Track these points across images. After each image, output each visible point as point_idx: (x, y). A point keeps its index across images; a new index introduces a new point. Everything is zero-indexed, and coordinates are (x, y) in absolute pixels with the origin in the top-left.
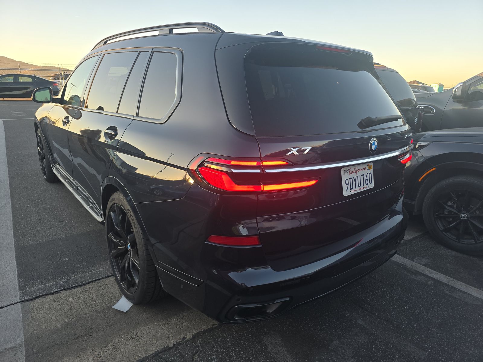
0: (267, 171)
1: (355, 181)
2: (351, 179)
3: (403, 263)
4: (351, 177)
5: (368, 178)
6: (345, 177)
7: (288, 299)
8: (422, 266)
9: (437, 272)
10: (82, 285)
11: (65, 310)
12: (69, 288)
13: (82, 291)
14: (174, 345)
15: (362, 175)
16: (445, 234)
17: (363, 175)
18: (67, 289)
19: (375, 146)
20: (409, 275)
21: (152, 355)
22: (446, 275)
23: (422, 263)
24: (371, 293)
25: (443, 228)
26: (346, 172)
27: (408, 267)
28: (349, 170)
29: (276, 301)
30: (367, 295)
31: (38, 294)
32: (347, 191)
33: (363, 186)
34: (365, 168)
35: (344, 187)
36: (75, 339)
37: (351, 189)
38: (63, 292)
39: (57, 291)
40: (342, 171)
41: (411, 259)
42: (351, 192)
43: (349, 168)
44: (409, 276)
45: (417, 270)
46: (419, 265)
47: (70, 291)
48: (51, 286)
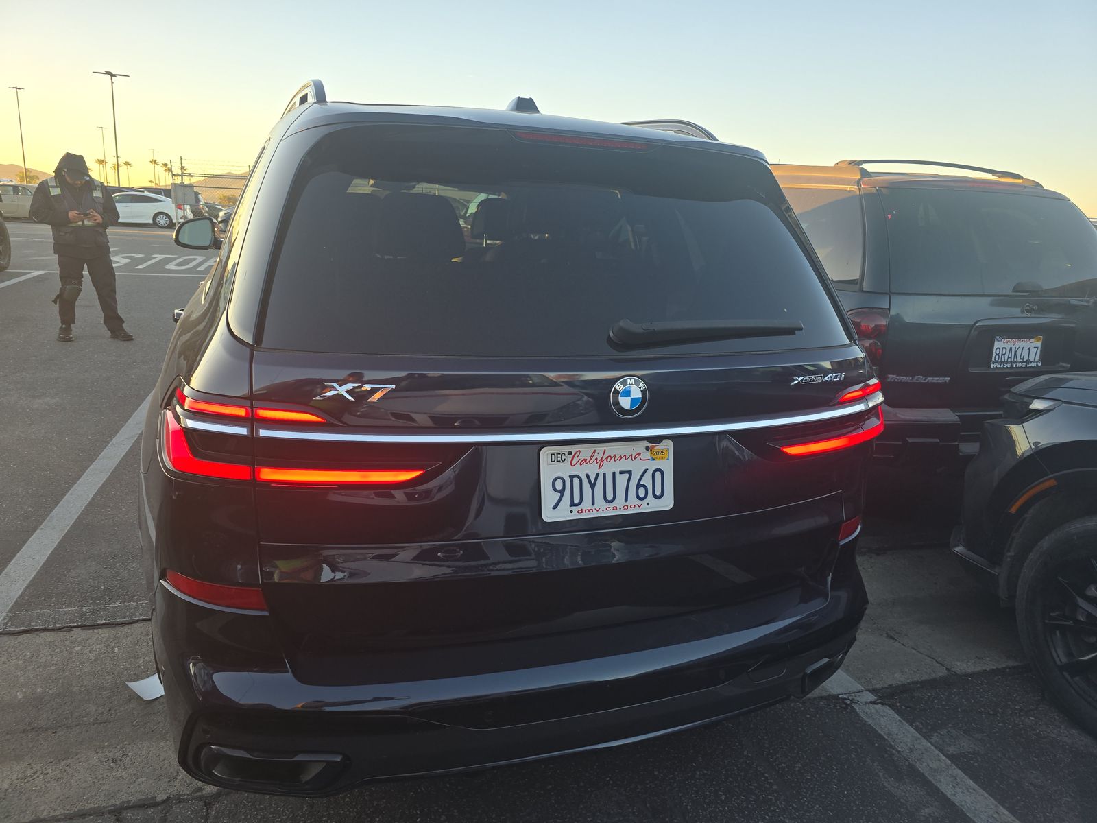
0: (264, 433)
1: (593, 486)
2: (576, 481)
3: (889, 734)
4: (579, 474)
5: (647, 481)
6: (549, 471)
7: (339, 759)
8: (944, 758)
9: (977, 787)
10: (117, 625)
11: (52, 668)
12: (92, 626)
13: (109, 637)
14: (169, 798)
15: (621, 473)
16: (1069, 678)
17: (630, 473)
18: (89, 626)
19: (633, 400)
20: (881, 774)
21: (110, 808)
22: (1001, 801)
23: (952, 750)
24: (723, 797)
25: (1064, 660)
26: (556, 458)
27: (894, 751)
28: (570, 453)
29: (299, 756)
30: (707, 801)
31: (34, 625)
32: (555, 507)
33: (626, 500)
34: (639, 454)
35: (548, 497)
36: (24, 731)
37: (572, 504)
38: (77, 631)
39: (67, 627)
40: (545, 453)
41: (924, 730)
42: (571, 511)
43: (574, 448)
44: (879, 776)
45: (918, 765)
46: (937, 752)
47: (91, 631)
48: (64, 615)
